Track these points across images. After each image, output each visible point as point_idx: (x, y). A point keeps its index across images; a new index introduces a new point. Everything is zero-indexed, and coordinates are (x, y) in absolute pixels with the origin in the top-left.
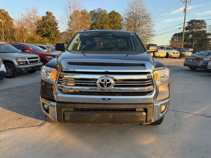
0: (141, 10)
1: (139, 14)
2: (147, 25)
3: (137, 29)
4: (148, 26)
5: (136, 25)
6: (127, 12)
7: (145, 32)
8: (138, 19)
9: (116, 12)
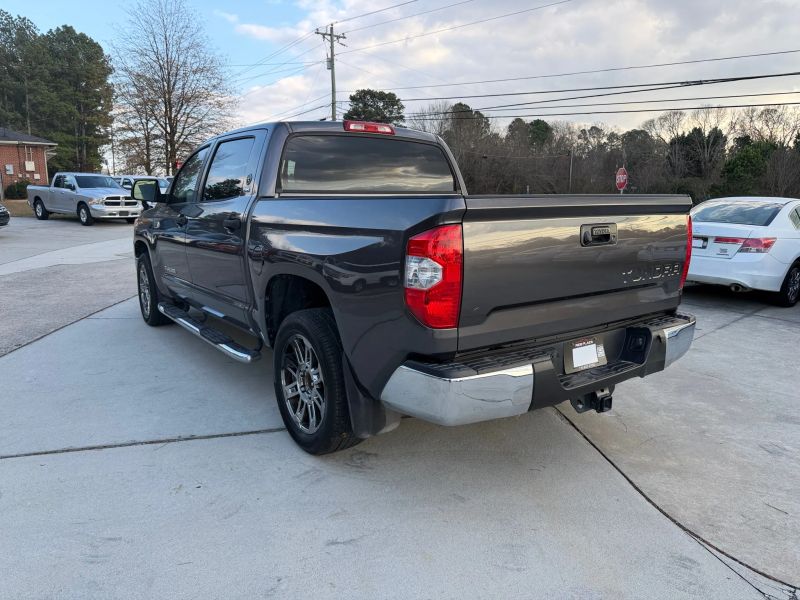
0: (185, 44)
1: (182, 59)
2: (212, 101)
3: (179, 112)
4: (220, 105)
5: (174, 99)
6: (131, 46)
7: (210, 126)
8: (177, 75)
9: (78, 32)
